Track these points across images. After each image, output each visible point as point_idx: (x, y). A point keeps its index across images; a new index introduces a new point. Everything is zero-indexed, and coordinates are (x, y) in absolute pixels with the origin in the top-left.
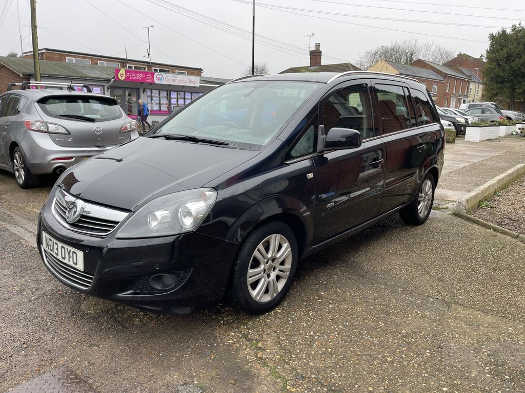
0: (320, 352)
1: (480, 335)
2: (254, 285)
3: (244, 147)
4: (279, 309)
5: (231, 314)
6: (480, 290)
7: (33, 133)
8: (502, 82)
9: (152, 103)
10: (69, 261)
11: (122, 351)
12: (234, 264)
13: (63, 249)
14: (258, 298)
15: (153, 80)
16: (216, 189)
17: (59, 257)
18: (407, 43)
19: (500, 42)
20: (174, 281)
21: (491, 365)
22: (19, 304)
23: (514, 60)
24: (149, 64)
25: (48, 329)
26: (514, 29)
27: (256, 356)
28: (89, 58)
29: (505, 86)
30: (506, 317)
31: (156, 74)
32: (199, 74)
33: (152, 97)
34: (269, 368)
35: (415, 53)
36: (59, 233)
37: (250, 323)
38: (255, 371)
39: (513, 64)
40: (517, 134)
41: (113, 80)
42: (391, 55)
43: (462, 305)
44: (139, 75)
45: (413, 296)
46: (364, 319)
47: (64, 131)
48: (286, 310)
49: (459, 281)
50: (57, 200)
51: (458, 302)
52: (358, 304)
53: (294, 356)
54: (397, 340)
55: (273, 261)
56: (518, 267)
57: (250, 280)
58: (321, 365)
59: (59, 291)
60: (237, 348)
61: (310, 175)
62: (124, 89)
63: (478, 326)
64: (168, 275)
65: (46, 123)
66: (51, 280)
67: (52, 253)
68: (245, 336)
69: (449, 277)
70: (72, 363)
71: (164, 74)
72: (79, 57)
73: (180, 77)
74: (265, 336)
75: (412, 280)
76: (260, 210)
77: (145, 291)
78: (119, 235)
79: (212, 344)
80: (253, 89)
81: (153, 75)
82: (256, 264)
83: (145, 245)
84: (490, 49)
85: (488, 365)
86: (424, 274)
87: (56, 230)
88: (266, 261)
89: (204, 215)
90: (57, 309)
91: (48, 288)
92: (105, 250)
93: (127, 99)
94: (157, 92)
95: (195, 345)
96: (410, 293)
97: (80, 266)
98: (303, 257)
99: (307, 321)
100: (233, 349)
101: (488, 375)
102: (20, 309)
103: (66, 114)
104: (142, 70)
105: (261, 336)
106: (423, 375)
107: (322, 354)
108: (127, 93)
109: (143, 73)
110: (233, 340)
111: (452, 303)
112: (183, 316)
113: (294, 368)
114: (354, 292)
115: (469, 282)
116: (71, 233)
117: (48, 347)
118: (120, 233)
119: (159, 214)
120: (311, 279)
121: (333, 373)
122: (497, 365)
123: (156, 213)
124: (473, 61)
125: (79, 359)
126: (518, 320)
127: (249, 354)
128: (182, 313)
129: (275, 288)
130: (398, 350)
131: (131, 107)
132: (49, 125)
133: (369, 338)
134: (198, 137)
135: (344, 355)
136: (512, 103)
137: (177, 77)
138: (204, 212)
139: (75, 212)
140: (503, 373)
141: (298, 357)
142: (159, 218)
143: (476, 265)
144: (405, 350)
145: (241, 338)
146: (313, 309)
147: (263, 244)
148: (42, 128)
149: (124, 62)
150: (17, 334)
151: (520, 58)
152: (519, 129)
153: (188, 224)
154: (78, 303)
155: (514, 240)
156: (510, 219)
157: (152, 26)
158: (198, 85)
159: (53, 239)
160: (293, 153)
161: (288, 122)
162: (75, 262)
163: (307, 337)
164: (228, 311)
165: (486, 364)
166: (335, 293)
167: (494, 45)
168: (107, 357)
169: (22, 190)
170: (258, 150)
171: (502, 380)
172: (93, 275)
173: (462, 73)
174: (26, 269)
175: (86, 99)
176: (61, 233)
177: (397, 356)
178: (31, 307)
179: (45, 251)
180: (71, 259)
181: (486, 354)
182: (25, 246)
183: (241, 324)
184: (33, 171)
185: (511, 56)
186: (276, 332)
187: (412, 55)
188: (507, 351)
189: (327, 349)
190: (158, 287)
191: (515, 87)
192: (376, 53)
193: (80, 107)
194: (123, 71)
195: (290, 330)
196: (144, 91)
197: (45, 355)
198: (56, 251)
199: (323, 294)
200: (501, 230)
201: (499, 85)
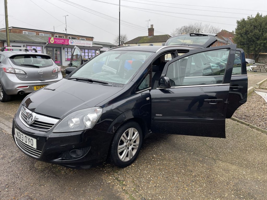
0: (153, 186)
1: (230, 176)
2: (121, 154)
3: (115, 85)
4: (133, 164)
5: (110, 168)
6: (230, 153)
7: (7, 74)
8: (243, 45)
9: (68, 55)
10: (29, 144)
11: (56, 188)
12: (111, 144)
13: (26, 138)
14: (123, 159)
15: (68, 43)
16: (102, 107)
17: (24, 142)
18: (197, 24)
19: (242, 24)
20: (82, 153)
21: (234, 191)
22: (3, 164)
23: (249, 34)
24: (66, 35)
25: (18, 177)
26: (249, 18)
27: (122, 189)
28: (35, 32)
29: (245, 47)
30: (242, 166)
31: (70, 40)
32: (92, 40)
33: (68, 52)
34: (129, 195)
35: (200, 29)
36: (24, 129)
37: (119, 172)
38: (122, 197)
39: (248, 36)
40: (250, 70)
41: (47, 43)
42: (189, 30)
43: (221, 161)
44: (61, 41)
45: (198, 156)
46: (175, 169)
47: (23, 73)
48: (137, 165)
49: (220, 148)
50: (22, 112)
51: (219, 159)
52: (172, 161)
53: (140, 188)
54: (190, 179)
55: (130, 141)
56: (249, 140)
57: (119, 151)
58: (154, 193)
59: (23, 157)
60: (113, 185)
61: (148, 98)
62: (53, 47)
63: (229, 171)
64: (79, 150)
65: (14, 69)
66: (19, 152)
67: (20, 139)
68: (117, 179)
69: (216, 146)
70: (31, 194)
71: (74, 40)
72: (29, 31)
73: (82, 42)
74: (126, 178)
75: (198, 148)
76: (124, 116)
77: (67, 158)
78: (54, 131)
79: (101, 183)
80: (120, 54)
81: (68, 40)
82: (122, 143)
83: (67, 136)
84: (237, 28)
85: (233, 191)
86: (204, 145)
87: (22, 128)
88: (127, 141)
89: (97, 120)
90: (22, 167)
91: (17, 155)
92: (48, 138)
93: (55, 53)
94: (71, 49)
95: (92, 184)
96: (197, 155)
97: (35, 146)
98: (145, 138)
99: (147, 170)
100: (111, 185)
101: (233, 196)
102: (4, 167)
103: (25, 64)
104: (63, 38)
105: (125, 178)
106: (202, 196)
107: (154, 187)
108: (55, 50)
109: (63, 39)
110: (111, 181)
111: (217, 159)
112: (86, 170)
113: (141, 195)
114: (170, 154)
115: (225, 148)
116: (30, 130)
117: (19, 186)
118: (55, 130)
119: (74, 120)
120: (149, 149)
121: (159, 197)
122: (237, 191)
123: (73, 120)
124: (229, 33)
125: (34, 192)
126: (248, 168)
127: (119, 188)
128: (86, 168)
129: (131, 154)
130: (191, 184)
131: (57, 57)
132: (16, 70)
133: (176, 178)
134: (93, 79)
135: (164, 187)
136: (248, 55)
137: (81, 42)
138: (96, 119)
139: (32, 119)
140: (240, 194)
141: (142, 189)
142: (74, 122)
143: (229, 140)
144: (194, 184)
145: (115, 180)
146: (150, 164)
147: (125, 133)
148: (12, 72)
149: (53, 34)
150: (3, 180)
151: (252, 32)
152: (252, 68)
153: (89, 125)
154: (33, 163)
155: (247, 127)
156: (245, 116)
157: (67, 15)
158: (91, 46)
159: (20, 133)
160: (140, 88)
161: (137, 73)
162: (32, 144)
163: (147, 178)
164: (108, 166)
165: (232, 190)
166: (161, 155)
167: (239, 26)
168: (48, 191)
169: (2, 103)
170: (123, 87)
171: (239, 198)
172: (41, 151)
173: (224, 39)
174: (6, 146)
175: (34, 56)
176: (25, 130)
177: (190, 187)
178: (9, 166)
179: (16, 138)
180: (30, 143)
181: (232, 185)
182: (4, 133)
183: (115, 173)
184: (7, 93)
185: (248, 31)
186: (132, 176)
187: (199, 30)
188: (242, 183)
189: (156, 184)
190: (74, 156)
191: (249, 47)
192: (181, 29)
193: (31, 60)
194: (52, 39)
195: (139, 175)
196: (64, 49)
197: (17, 190)
198: (22, 138)
199: (155, 156)
200: (241, 122)
201: (242, 46)
